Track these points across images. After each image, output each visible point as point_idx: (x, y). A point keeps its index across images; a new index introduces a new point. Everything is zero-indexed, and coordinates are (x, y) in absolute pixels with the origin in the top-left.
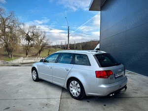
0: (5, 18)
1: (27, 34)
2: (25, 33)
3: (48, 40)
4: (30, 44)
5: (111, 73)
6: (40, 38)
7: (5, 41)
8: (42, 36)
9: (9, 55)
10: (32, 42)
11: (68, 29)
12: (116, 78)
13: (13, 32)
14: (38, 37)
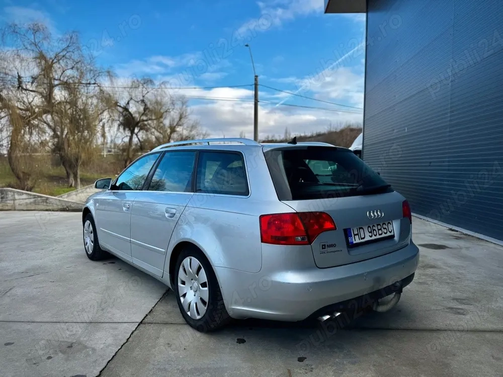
0: (50, 55)
1: (126, 109)
2: (116, 104)
3: (193, 127)
4: (135, 140)
5: (328, 225)
6: (167, 122)
7: (54, 130)
8: (174, 114)
9: (68, 176)
10: (142, 135)
11: (256, 85)
12: (351, 246)
13: (80, 103)
14: (160, 116)
